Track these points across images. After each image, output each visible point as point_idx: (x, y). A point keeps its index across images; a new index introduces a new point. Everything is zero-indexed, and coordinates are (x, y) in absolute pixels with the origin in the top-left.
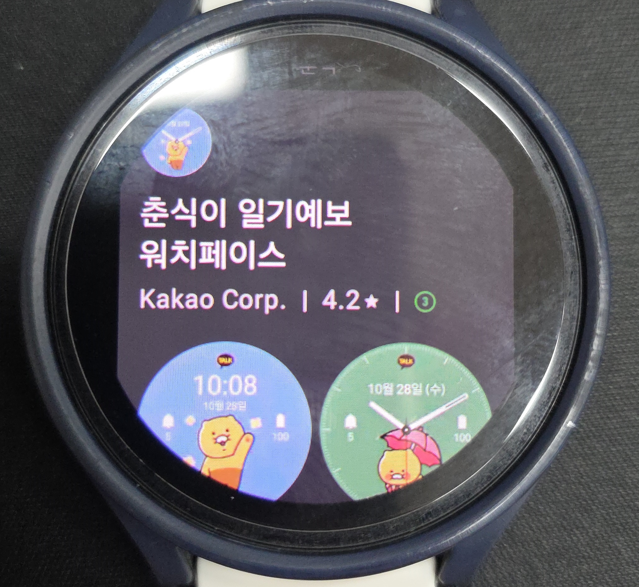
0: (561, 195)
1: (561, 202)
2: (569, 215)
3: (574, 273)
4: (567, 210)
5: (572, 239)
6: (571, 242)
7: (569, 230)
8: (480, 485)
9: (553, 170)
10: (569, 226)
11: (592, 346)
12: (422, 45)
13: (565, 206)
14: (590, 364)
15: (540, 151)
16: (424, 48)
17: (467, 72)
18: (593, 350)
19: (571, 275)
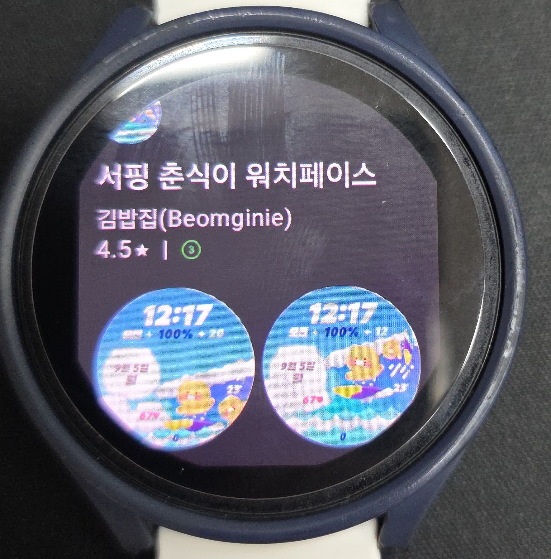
0: (481, 187)
1: (481, 193)
2: (488, 206)
3: (493, 258)
4: (486, 201)
5: (490, 228)
6: (490, 230)
7: (488, 219)
8: (409, 455)
9: (473, 164)
10: (489, 216)
11: (510, 325)
12: (352, 52)
13: (485, 197)
14: (509, 342)
15: (461, 148)
16: (353, 55)
17: (394, 76)
18: (510, 329)
19: (491, 260)
